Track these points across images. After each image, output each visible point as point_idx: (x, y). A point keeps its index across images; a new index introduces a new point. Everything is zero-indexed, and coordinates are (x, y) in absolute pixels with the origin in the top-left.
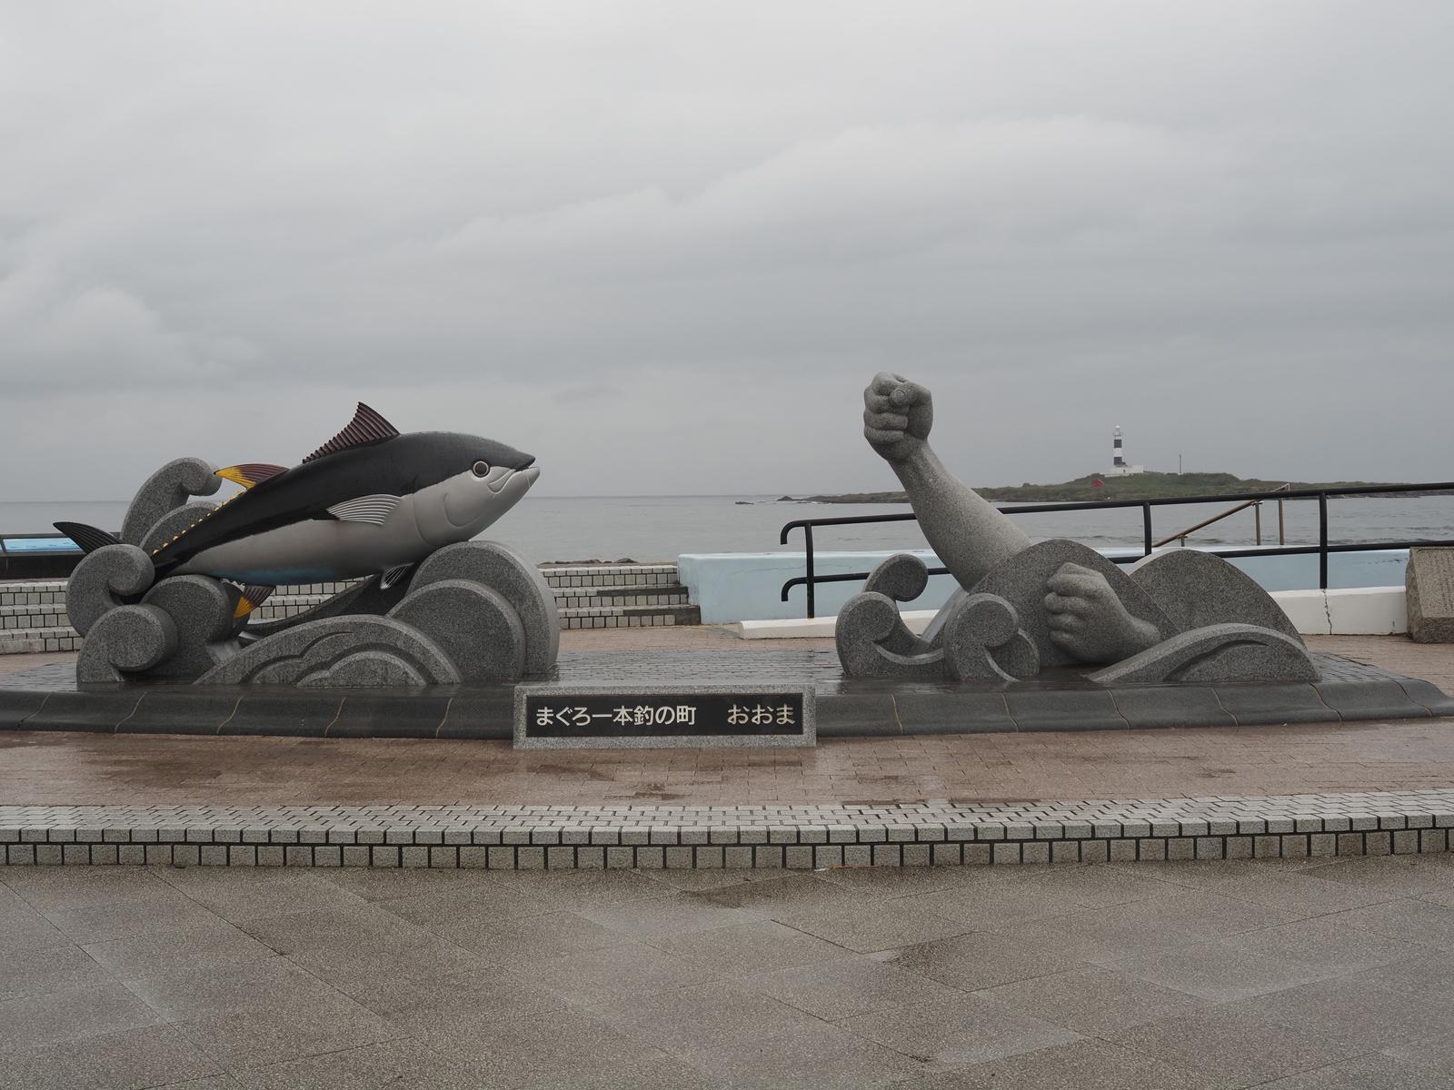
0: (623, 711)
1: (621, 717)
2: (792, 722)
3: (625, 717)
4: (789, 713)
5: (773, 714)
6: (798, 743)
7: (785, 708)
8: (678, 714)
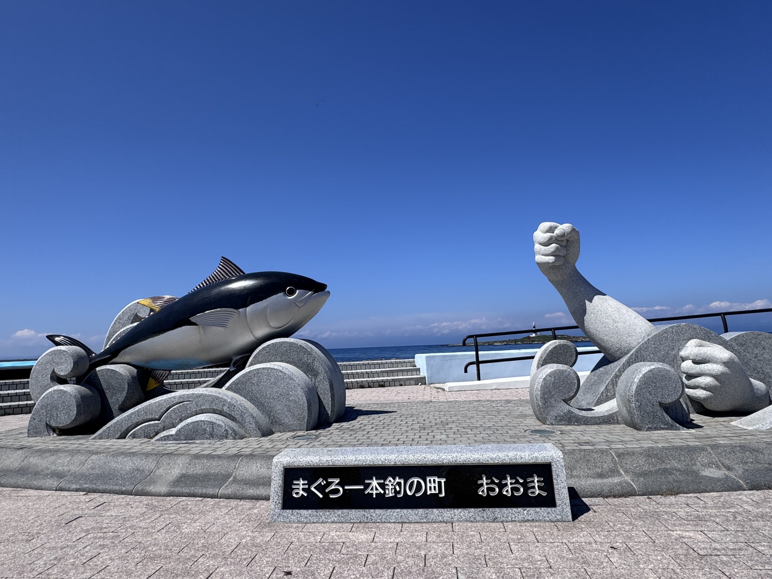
0: (375, 483)
1: (372, 489)
2: (544, 494)
3: (377, 489)
4: (540, 484)
5: (524, 485)
6: (552, 517)
7: (536, 479)
8: (428, 485)
